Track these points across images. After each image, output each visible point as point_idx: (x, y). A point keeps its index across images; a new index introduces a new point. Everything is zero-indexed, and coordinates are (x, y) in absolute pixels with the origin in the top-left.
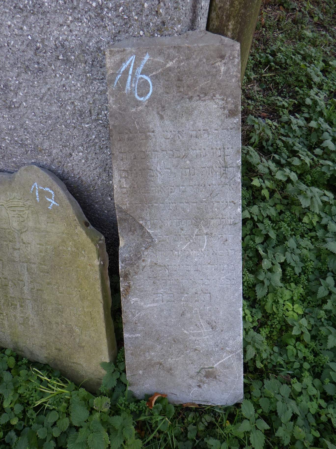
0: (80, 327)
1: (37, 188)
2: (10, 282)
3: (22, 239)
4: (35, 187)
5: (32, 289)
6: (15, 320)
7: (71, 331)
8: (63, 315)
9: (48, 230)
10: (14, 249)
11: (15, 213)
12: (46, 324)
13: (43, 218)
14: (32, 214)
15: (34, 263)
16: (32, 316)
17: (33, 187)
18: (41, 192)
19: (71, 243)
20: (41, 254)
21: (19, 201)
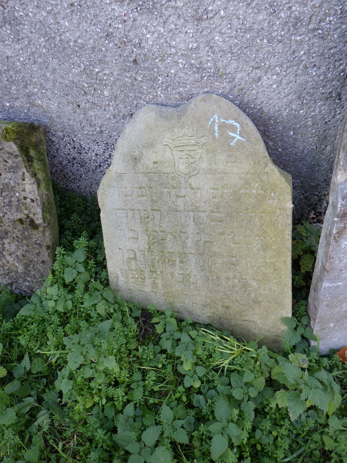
0: (258, 280)
1: (217, 121)
2: (169, 236)
3: (190, 185)
4: (214, 120)
5: (198, 241)
6: (172, 278)
7: (245, 286)
8: (237, 268)
9: (227, 171)
10: (178, 196)
11: (182, 153)
12: (212, 279)
13: (222, 157)
14: (207, 154)
15: (204, 212)
16: (195, 272)
17: (212, 120)
18: (222, 126)
19: (257, 185)
20: (214, 200)
21: (191, 138)
